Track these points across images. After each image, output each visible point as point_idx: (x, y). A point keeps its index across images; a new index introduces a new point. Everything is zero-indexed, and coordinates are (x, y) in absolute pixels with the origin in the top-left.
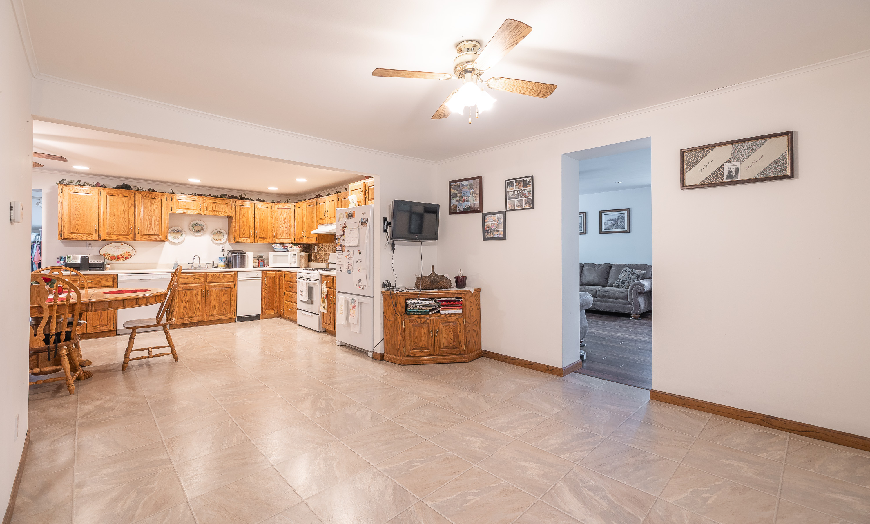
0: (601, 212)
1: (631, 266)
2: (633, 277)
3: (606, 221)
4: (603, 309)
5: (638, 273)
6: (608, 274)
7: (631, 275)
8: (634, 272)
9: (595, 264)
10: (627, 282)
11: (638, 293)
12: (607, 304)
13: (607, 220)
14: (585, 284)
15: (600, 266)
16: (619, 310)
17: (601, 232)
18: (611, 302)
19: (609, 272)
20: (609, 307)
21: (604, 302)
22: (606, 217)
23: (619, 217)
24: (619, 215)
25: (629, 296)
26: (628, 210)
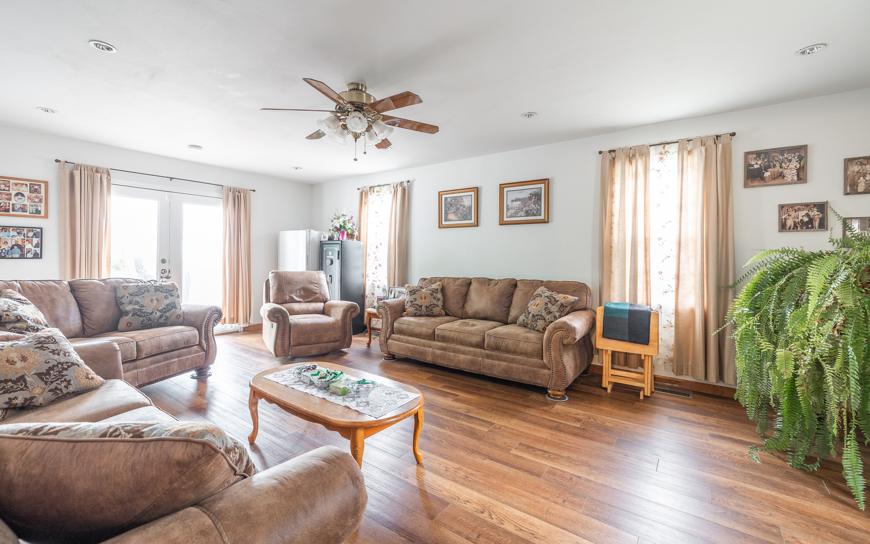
0: (502, 187)
1: (551, 286)
2: (554, 309)
3: (509, 203)
4: (496, 373)
5: (563, 301)
6: (510, 298)
7: (549, 305)
8: (554, 299)
9: (490, 280)
10: (542, 319)
11: (563, 345)
12: (504, 364)
13: (513, 201)
14: (470, 315)
15: (498, 283)
16: (526, 379)
17: (502, 223)
18: (512, 361)
19: (512, 295)
20: (506, 371)
21: (498, 360)
22: (511, 195)
23: (531, 194)
24: (532, 191)
25: (546, 351)
26: (546, 181)
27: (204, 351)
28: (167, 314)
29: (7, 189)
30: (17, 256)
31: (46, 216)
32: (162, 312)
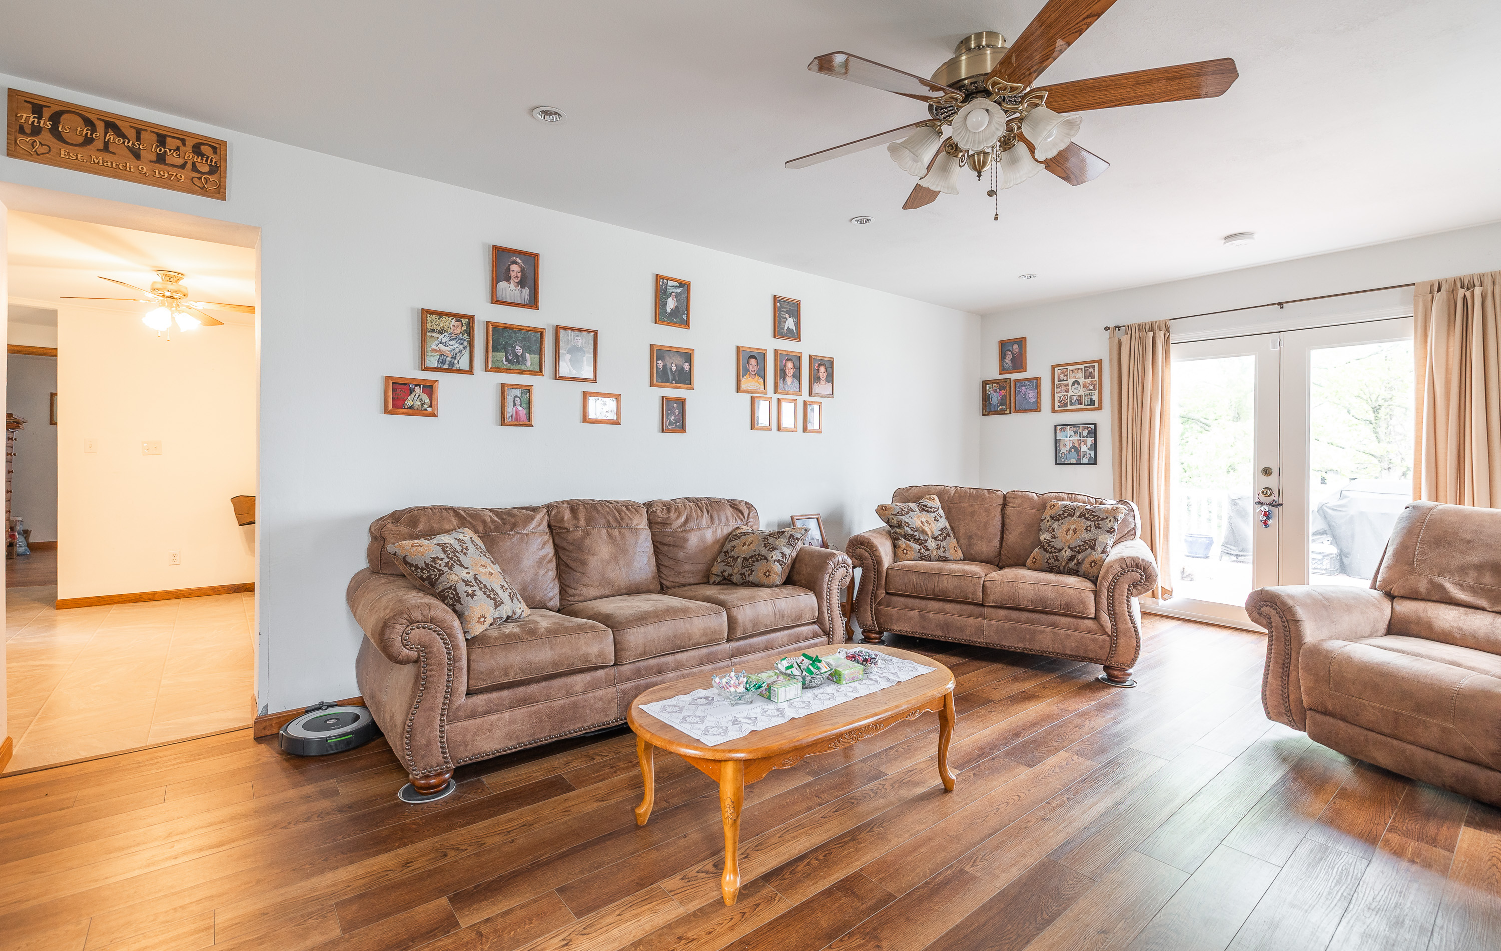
27: (1108, 635)
28: (1080, 557)
29: (1065, 379)
30: (1074, 461)
31: (1100, 408)
32: (1075, 551)
